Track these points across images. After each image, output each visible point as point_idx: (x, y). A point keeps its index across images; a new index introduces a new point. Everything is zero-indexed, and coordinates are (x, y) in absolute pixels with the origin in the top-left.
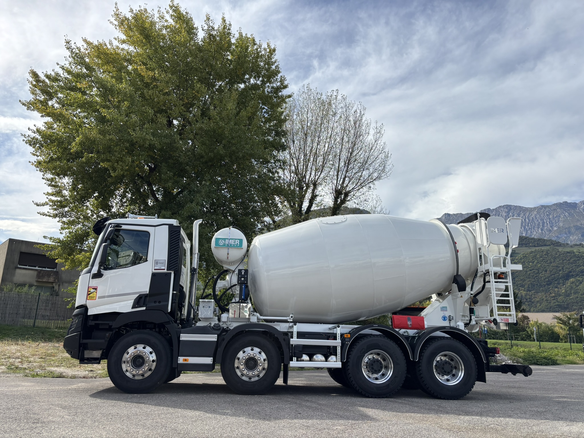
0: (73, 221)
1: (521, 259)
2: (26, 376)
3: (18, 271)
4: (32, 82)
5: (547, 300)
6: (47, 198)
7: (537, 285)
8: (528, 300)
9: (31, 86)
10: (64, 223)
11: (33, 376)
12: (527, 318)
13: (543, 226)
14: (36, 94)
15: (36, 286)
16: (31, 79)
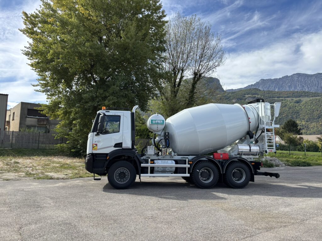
0: (53, 94)
1: (304, 104)
2: (35, 179)
3: (27, 119)
4: (24, 19)
5: (317, 127)
6: (38, 82)
7: (312, 118)
8: (306, 127)
9: (24, 20)
10: (48, 95)
11: (38, 179)
12: (301, 138)
13: (318, 85)
14: (27, 25)
15: (37, 127)
16: (23, 17)
